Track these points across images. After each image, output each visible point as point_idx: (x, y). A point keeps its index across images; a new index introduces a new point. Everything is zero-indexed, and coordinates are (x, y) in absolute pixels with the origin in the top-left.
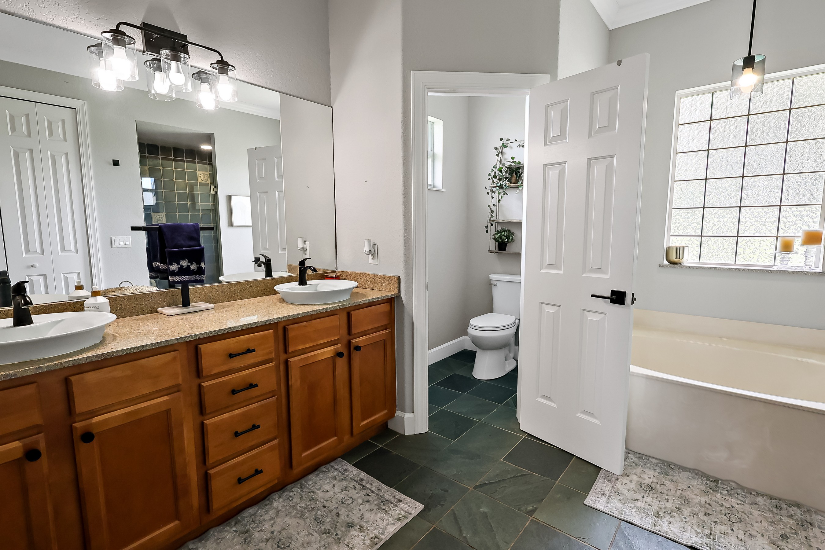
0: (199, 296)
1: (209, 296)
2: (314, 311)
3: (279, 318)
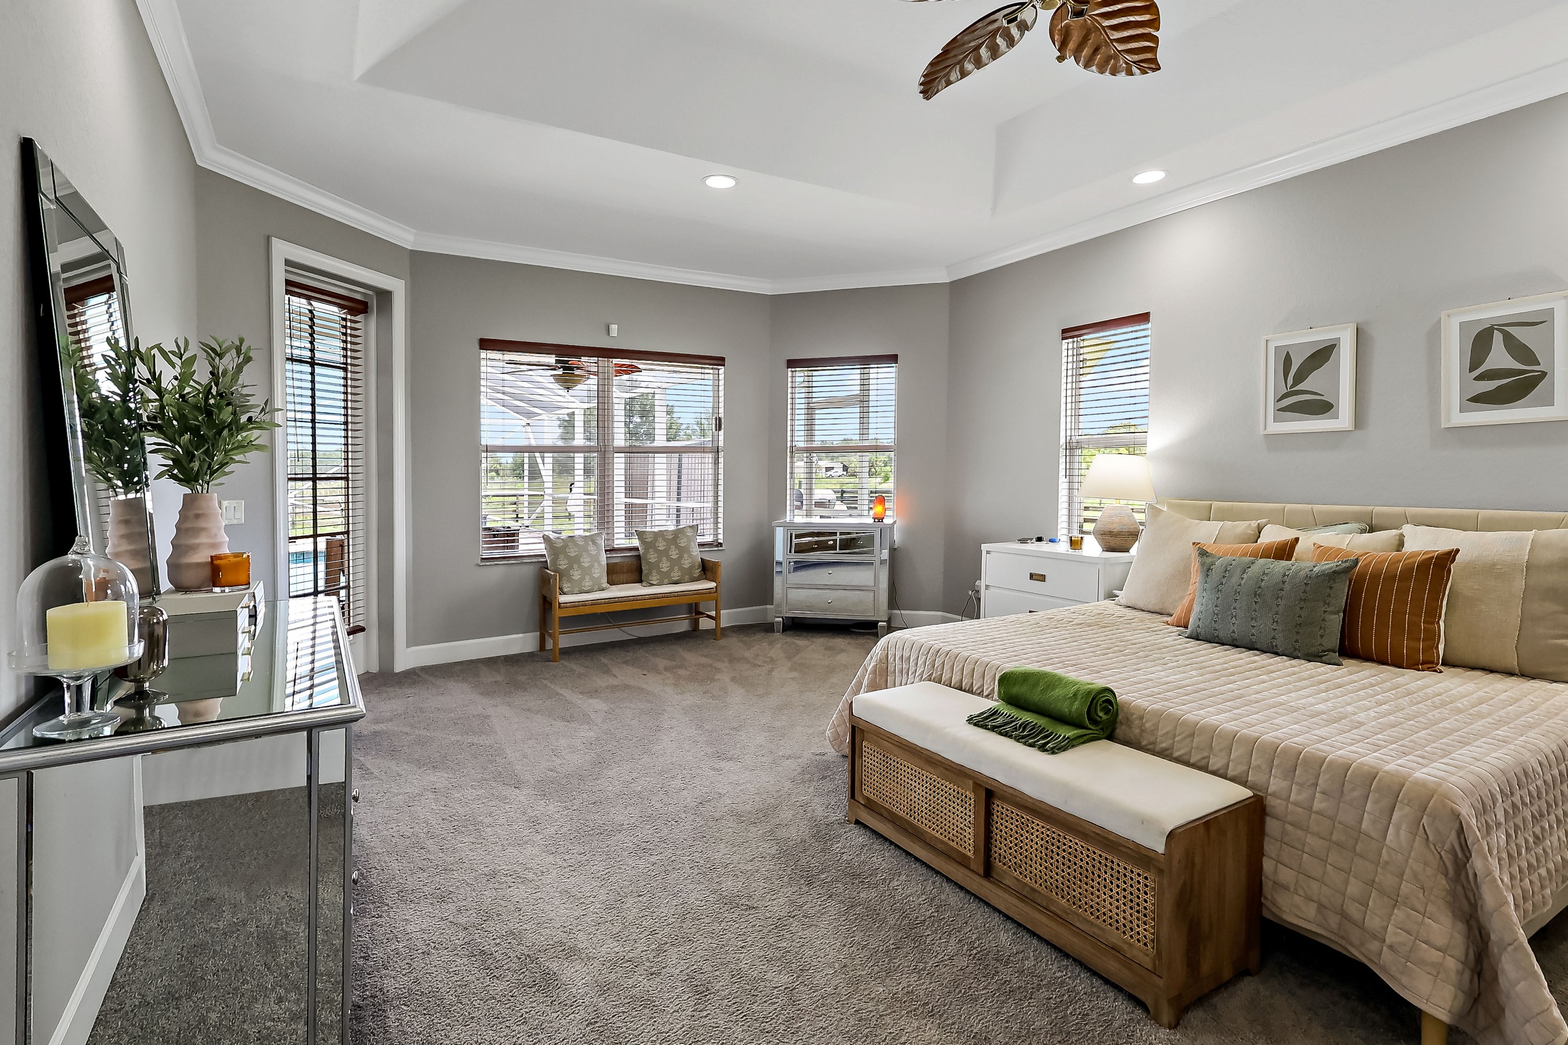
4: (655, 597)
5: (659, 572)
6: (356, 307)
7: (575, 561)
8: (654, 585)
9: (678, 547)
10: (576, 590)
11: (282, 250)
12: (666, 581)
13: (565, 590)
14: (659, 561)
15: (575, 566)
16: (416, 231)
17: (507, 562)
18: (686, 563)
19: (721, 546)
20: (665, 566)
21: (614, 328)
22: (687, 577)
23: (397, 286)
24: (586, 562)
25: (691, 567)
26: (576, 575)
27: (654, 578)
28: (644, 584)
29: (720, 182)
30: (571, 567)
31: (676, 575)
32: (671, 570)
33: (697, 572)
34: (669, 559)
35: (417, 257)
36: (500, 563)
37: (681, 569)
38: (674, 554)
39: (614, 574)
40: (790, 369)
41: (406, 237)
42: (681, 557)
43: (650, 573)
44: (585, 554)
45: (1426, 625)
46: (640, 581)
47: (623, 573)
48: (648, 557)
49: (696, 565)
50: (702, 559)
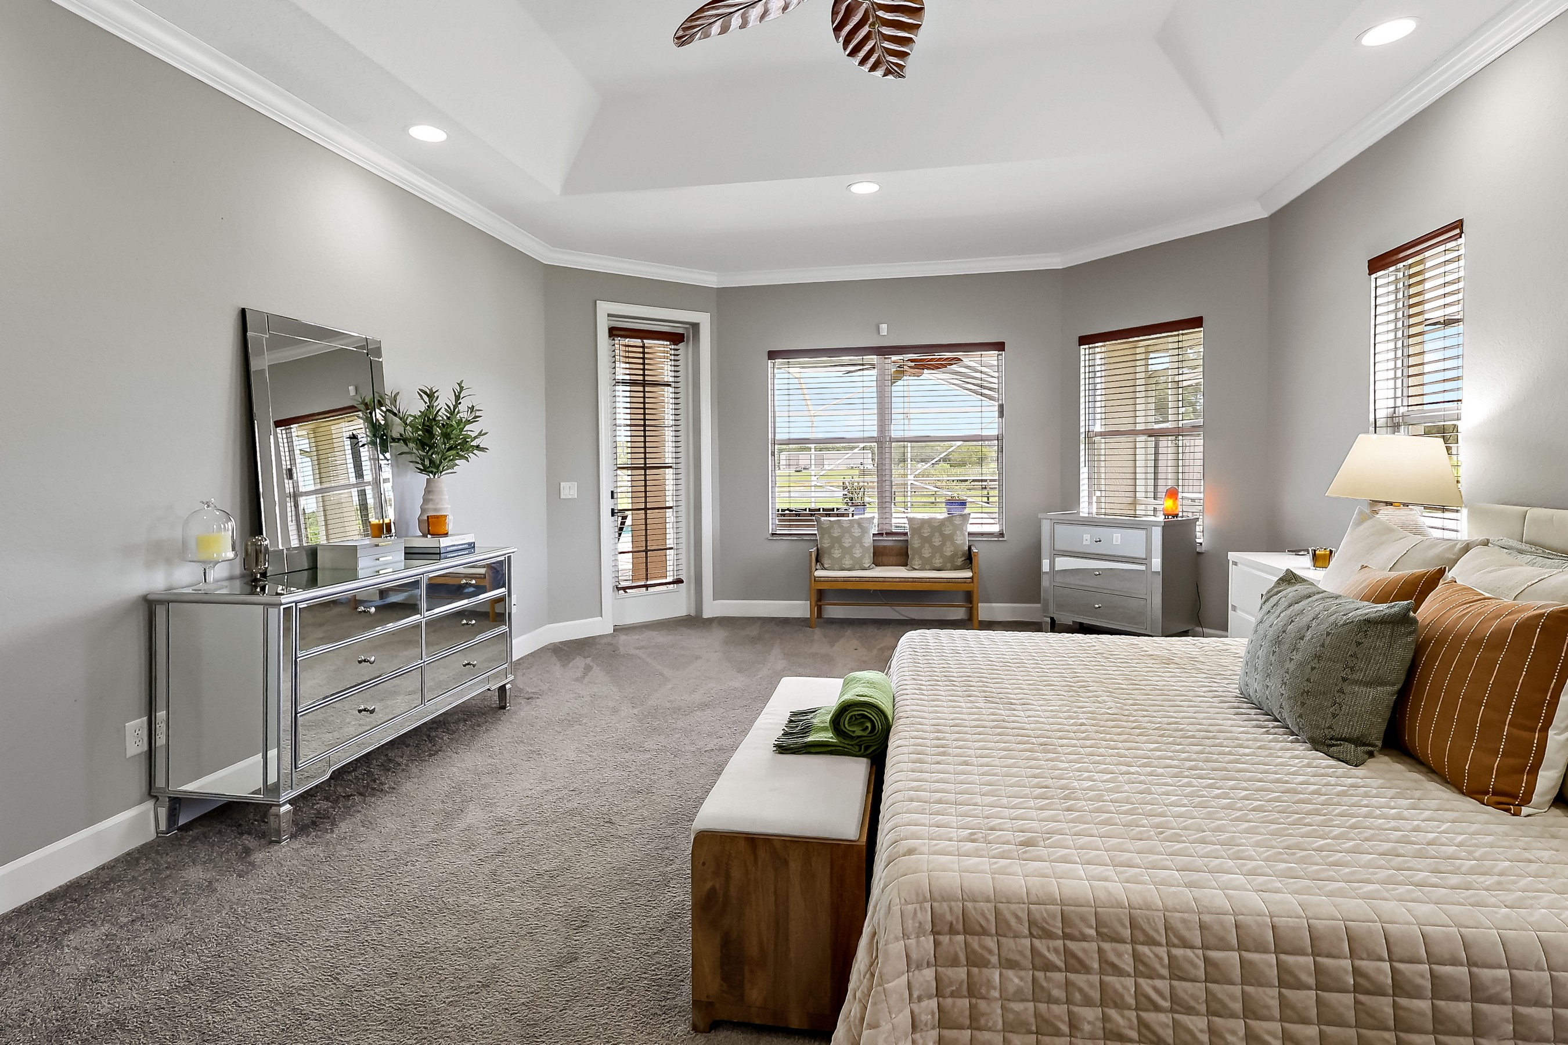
4: (914, 580)
5: (921, 558)
6: (676, 338)
7: (838, 540)
8: (916, 570)
9: (942, 535)
10: (836, 567)
11: (605, 308)
12: (928, 567)
13: (826, 566)
14: (922, 547)
15: (836, 546)
16: (716, 274)
17: (790, 538)
18: (948, 551)
19: (1003, 537)
20: (926, 553)
21: (884, 327)
22: (949, 565)
23: (703, 319)
24: (847, 542)
25: (954, 556)
26: (837, 553)
27: (916, 563)
28: (907, 568)
29: (865, 188)
30: (832, 547)
31: (938, 562)
32: (933, 556)
33: (959, 561)
34: (932, 546)
35: (723, 294)
36: (784, 538)
37: (942, 556)
38: (937, 541)
39: (880, 556)
40: (1082, 347)
41: (710, 280)
42: (943, 544)
43: (913, 558)
44: (847, 535)
45: (1516, 732)
46: (905, 565)
47: (887, 555)
48: (915, 543)
49: (960, 553)
50: (970, 548)
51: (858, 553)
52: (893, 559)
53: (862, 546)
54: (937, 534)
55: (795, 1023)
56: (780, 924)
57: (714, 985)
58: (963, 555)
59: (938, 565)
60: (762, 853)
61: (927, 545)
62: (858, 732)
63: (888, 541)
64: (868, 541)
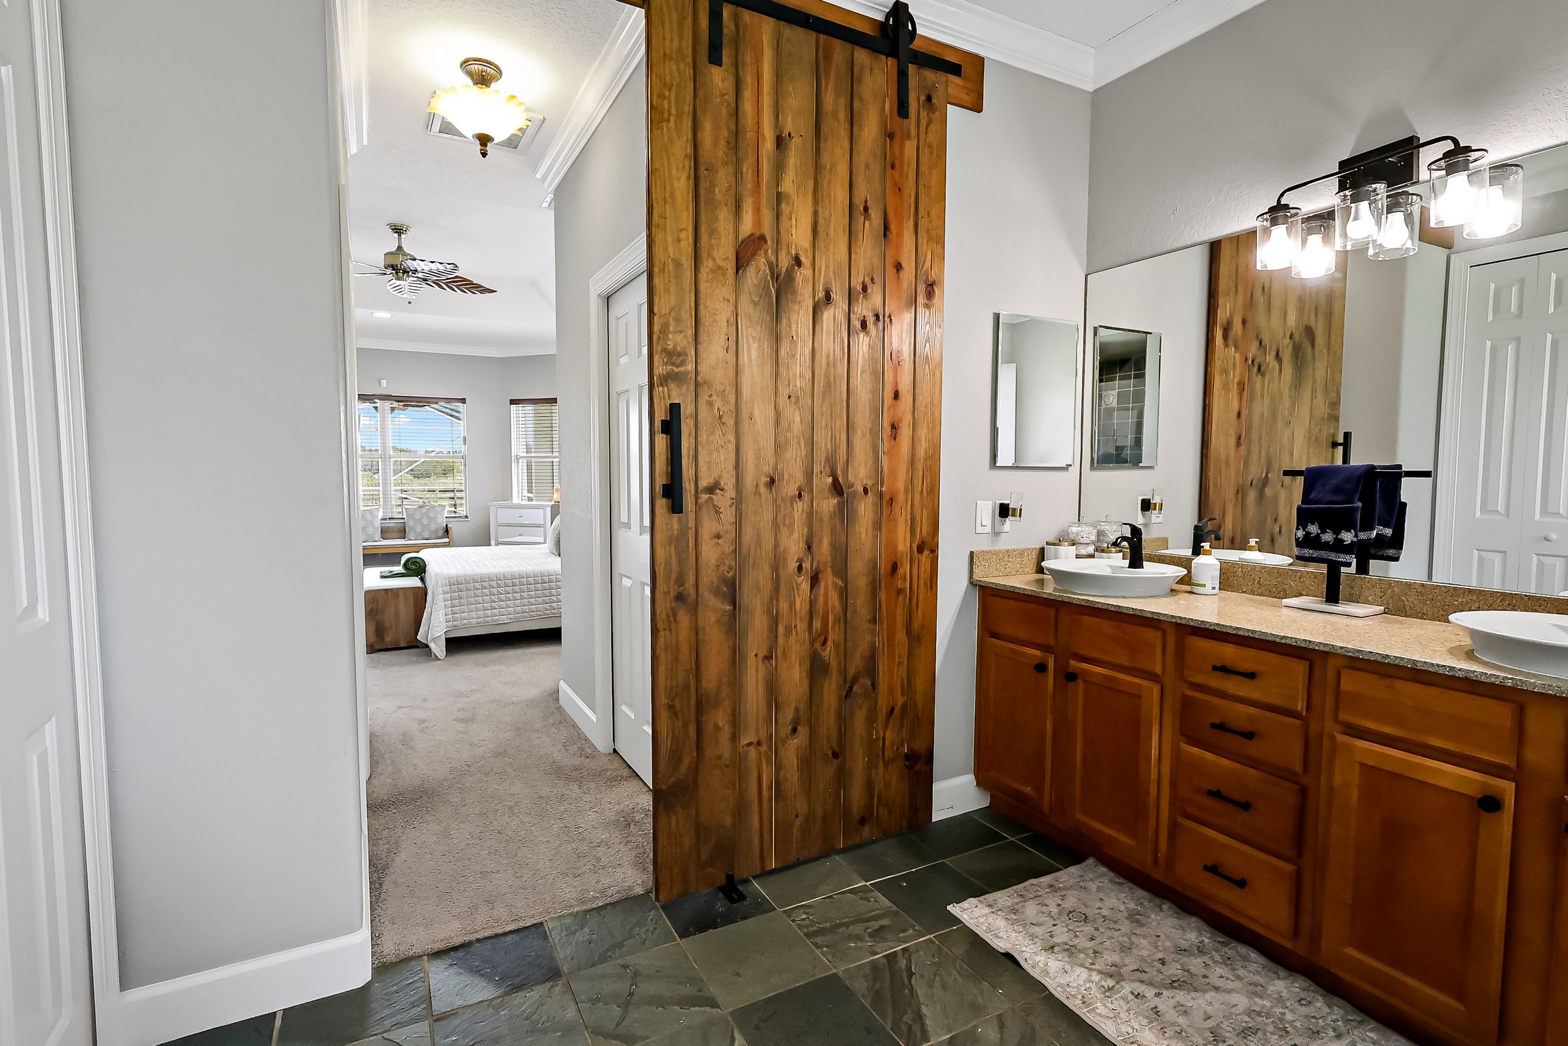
0: (1381, 594)
1: (1400, 599)
2: (1405, 660)
3: (1310, 642)
4: (412, 545)
5: (415, 532)
8: (411, 540)
9: (428, 518)
12: (419, 538)
14: (415, 526)
18: (433, 527)
19: (467, 518)
20: (419, 529)
22: (433, 536)
25: (436, 531)
27: (412, 536)
28: (406, 539)
31: (426, 535)
32: (423, 531)
33: (440, 533)
34: (422, 525)
37: (429, 531)
38: (425, 522)
39: (385, 533)
40: (512, 407)
42: (429, 523)
43: (409, 533)
46: (404, 537)
47: (390, 532)
48: (410, 524)
49: (441, 528)
50: (447, 526)
51: (370, 531)
52: (395, 535)
53: (373, 526)
54: (425, 517)
55: (402, 645)
56: (397, 615)
57: (373, 638)
58: (443, 529)
59: (426, 537)
60: (389, 594)
61: (418, 524)
62: (414, 567)
63: (390, 524)
64: (378, 523)
